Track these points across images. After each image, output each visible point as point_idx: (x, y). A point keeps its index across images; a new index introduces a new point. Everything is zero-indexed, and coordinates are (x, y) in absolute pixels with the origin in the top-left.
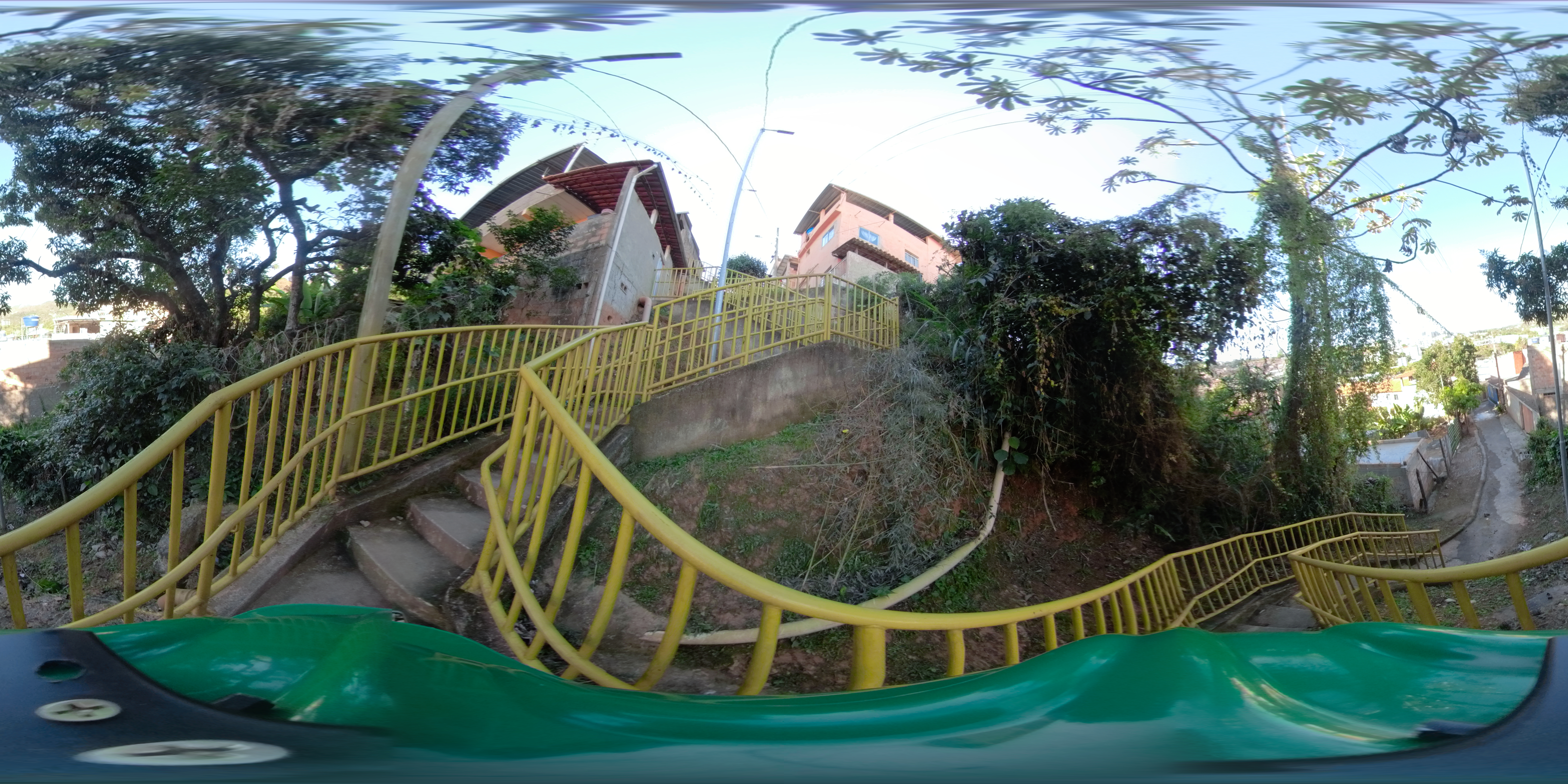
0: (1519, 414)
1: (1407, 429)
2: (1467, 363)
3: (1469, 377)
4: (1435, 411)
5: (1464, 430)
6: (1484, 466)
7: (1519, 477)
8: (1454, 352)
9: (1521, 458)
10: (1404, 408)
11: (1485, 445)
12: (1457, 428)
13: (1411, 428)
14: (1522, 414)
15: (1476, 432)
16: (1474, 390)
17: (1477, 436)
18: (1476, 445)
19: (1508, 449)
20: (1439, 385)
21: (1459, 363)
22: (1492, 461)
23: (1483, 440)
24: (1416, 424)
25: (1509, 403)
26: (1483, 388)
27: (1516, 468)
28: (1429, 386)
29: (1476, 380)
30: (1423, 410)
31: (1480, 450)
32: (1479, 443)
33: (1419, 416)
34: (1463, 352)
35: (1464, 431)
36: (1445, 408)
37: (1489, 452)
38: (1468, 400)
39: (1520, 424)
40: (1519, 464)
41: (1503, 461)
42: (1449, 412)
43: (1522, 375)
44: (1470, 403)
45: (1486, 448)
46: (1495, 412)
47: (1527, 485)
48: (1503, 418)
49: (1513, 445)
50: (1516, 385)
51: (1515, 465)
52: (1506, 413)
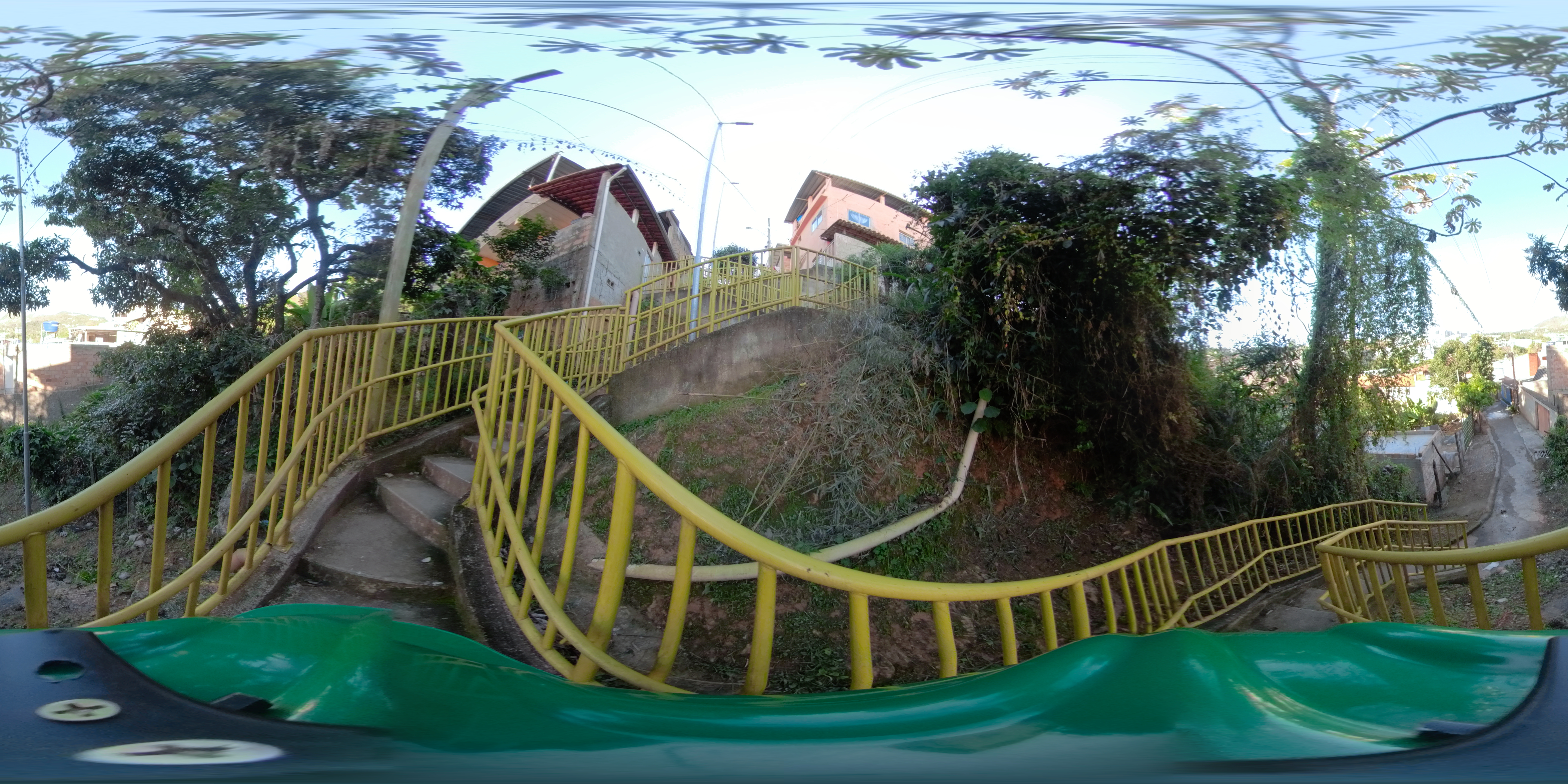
0: (1533, 415)
1: (1419, 423)
2: (1484, 360)
3: (1485, 374)
4: (1448, 407)
5: (1477, 427)
6: (1498, 464)
7: (1534, 477)
8: (1472, 349)
9: (1536, 457)
10: (1416, 402)
11: (1499, 443)
12: (1470, 425)
13: (1423, 423)
14: (1537, 414)
15: (1488, 430)
16: (1489, 388)
17: (1489, 434)
18: (1489, 442)
19: (1522, 448)
20: (1454, 381)
21: (1475, 360)
22: (1507, 459)
23: (1496, 438)
24: (1428, 419)
25: (1523, 403)
26: (1497, 386)
27: (1531, 467)
28: (1444, 381)
29: (1491, 378)
30: (1436, 404)
31: (1494, 448)
32: (1492, 441)
33: (1431, 411)
34: (1481, 349)
35: (1477, 429)
36: (1459, 405)
37: (1503, 450)
38: (1483, 397)
39: (1535, 424)
40: (1534, 463)
41: (1517, 460)
42: (1463, 409)
43: (1539, 375)
44: (1485, 401)
45: (1499, 446)
46: (1509, 412)
47: (1544, 483)
48: (1517, 419)
49: (1528, 444)
50: (1532, 386)
51: (1530, 464)
52: (1520, 413)
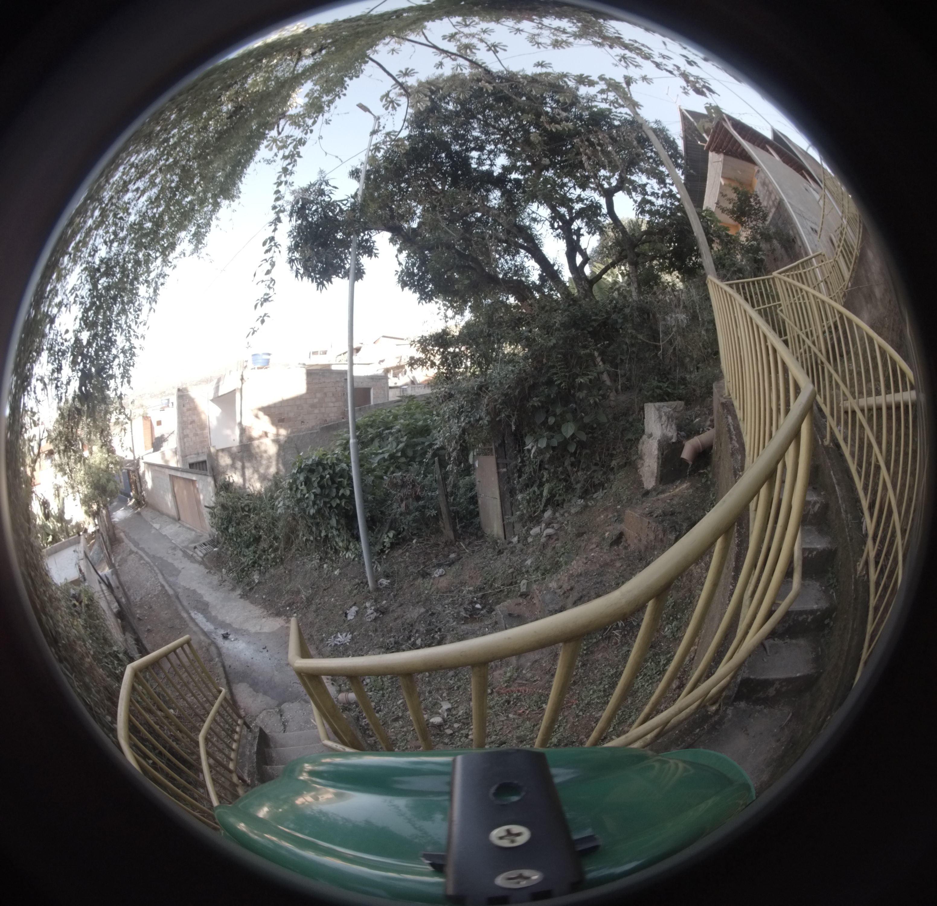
0: (169, 498)
4: (78, 512)
5: (111, 533)
6: (160, 577)
7: (215, 579)
9: (200, 553)
11: (142, 549)
12: (103, 534)
14: (174, 496)
15: (122, 535)
17: (126, 541)
18: (131, 552)
19: (174, 549)
22: (166, 568)
23: (136, 544)
25: (149, 485)
27: (202, 569)
31: (141, 558)
32: (134, 548)
35: (111, 536)
36: (84, 506)
37: (153, 557)
38: (105, 487)
39: (173, 512)
40: (202, 563)
41: (178, 565)
42: (88, 512)
44: (111, 488)
45: (147, 554)
46: (132, 507)
47: (238, 581)
48: (147, 513)
49: (177, 541)
50: (156, 458)
51: (196, 566)
52: (147, 505)
